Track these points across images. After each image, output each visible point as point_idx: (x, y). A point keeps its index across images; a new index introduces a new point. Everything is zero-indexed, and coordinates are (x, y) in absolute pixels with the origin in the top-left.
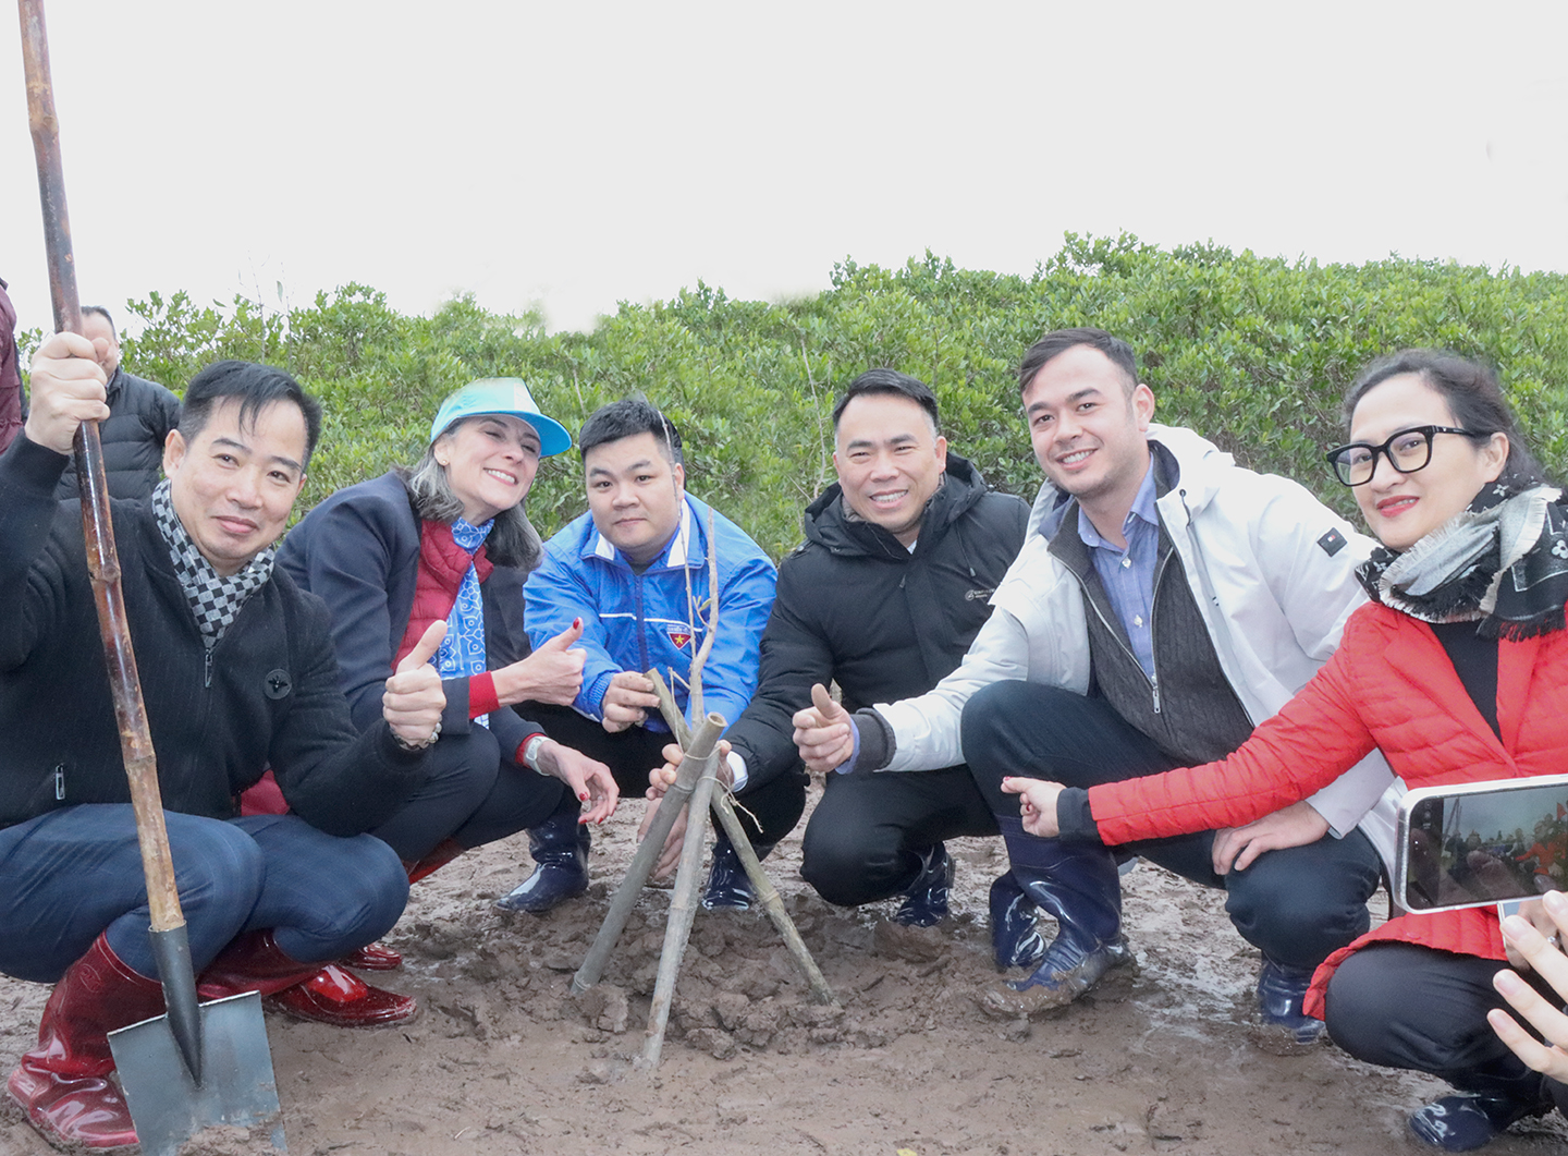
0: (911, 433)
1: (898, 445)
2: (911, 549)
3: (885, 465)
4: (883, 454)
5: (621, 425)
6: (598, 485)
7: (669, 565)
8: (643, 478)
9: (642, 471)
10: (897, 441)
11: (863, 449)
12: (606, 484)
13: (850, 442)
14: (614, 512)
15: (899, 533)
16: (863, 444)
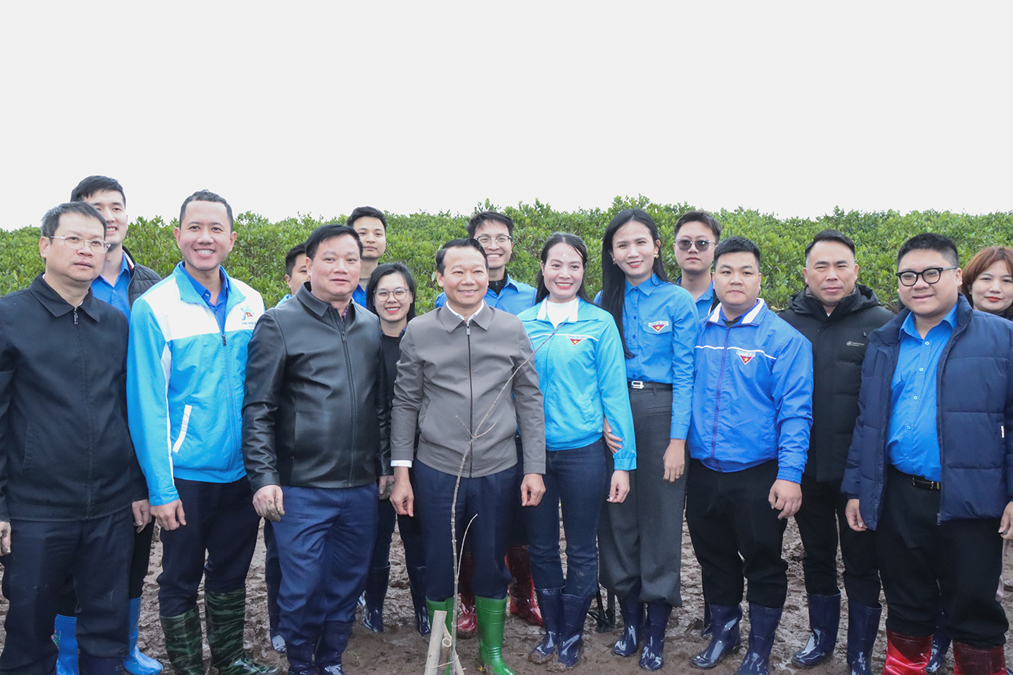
0: (846, 260)
1: (839, 265)
2: (829, 315)
3: (832, 273)
4: (832, 268)
5: (742, 245)
6: (724, 272)
7: (742, 323)
8: (747, 273)
9: (747, 270)
10: (839, 263)
11: (824, 265)
12: (728, 272)
13: (817, 261)
14: (730, 286)
15: (826, 305)
16: (823, 263)
